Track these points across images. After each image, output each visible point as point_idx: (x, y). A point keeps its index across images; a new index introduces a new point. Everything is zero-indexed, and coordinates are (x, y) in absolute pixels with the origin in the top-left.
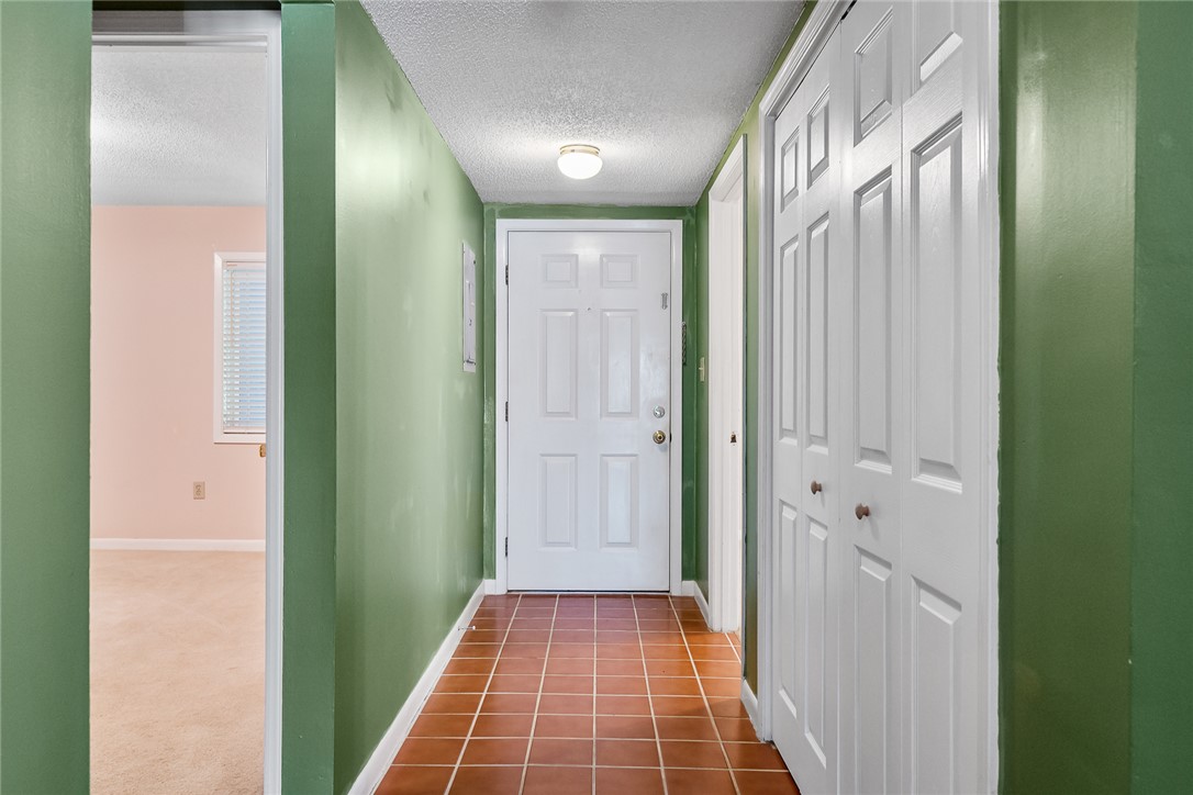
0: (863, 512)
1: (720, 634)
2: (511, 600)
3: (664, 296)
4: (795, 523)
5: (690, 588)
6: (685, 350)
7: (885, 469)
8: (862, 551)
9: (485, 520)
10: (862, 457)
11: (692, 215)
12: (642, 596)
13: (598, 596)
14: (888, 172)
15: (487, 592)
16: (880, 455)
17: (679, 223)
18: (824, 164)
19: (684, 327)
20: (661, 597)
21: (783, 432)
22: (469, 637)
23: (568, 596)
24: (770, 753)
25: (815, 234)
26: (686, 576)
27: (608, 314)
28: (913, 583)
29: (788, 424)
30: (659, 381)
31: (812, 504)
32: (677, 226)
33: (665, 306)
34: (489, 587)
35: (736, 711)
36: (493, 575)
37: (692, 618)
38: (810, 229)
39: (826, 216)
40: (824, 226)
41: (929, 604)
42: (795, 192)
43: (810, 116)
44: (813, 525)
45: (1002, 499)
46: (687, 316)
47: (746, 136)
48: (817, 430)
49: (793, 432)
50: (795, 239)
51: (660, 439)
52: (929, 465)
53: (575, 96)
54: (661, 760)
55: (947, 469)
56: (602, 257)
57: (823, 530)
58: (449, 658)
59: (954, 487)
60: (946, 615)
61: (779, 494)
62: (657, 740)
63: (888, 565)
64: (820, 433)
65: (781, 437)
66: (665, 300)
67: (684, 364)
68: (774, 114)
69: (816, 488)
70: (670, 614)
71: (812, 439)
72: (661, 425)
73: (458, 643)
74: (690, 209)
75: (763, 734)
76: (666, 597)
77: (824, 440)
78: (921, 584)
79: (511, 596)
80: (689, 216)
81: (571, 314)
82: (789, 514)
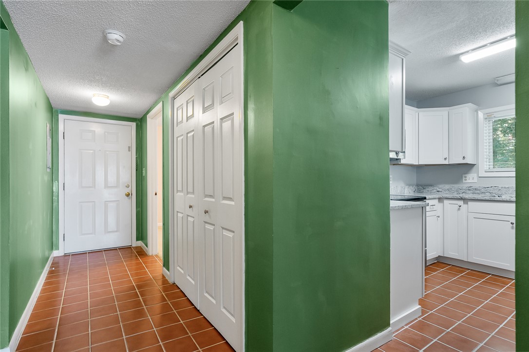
0: (206, 212)
1: (152, 256)
2: (66, 258)
3: (129, 147)
4: (182, 217)
5: (140, 243)
6: (137, 165)
7: (213, 200)
8: (206, 222)
9: (54, 228)
10: (205, 197)
11: (140, 122)
12: (121, 248)
13: (104, 251)
14: (213, 122)
15: (55, 256)
16: (211, 196)
17: (135, 124)
18: (192, 116)
19: (136, 158)
20: (129, 248)
21: (178, 191)
22: (51, 272)
23: (92, 252)
24: (175, 286)
25: (189, 135)
26: (137, 240)
27: (107, 152)
28: (221, 228)
29: (180, 188)
30: (128, 176)
31: (189, 212)
32: (134, 124)
33: (129, 150)
34: (56, 253)
35: (161, 277)
36: (58, 249)
37: (141, 253)
38: (188, 133)
39: (193, 131)
40: (192, 133)
41: (226, 233)
42: (182, 122)
43: (187, 101)
44: (189, 217)
45: (245, 205)
46: (137, 155)
47: (163, 102)
48: (190, 190)
49: (182, 191)
50: (182, 135)
51: (128, 195)
52: (225, 198)
53: (104, 79)
54: (140, 296)
55: (230, 199)
56: (105, 132)
57: (192, 218)
58: (43, 281)
59: (233, 203)
60: (230, 235)
61: (176, 209)
62: (137, 290)
63: (214, 225)
64: (192, 191)
65: (177, 193)
66: (130, 149)
67: (136, 170)
68: (174, 98)
69: (190, 207)
70: (132, 253)
71: (188, 193)
72: (128, 190)
73: (46, 275)
74: (139, 120)
75: (171, 281)
76: (131, 248)
77: (193, 193)
78: (223, 228)
79: (66, 255)
80: (138, 122)
81: (92, 151)
82: (180, 215)
